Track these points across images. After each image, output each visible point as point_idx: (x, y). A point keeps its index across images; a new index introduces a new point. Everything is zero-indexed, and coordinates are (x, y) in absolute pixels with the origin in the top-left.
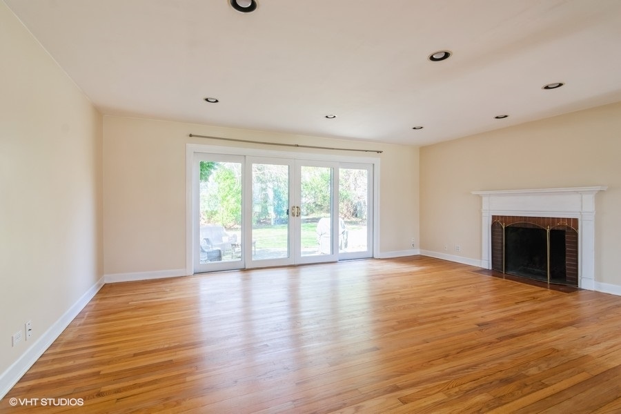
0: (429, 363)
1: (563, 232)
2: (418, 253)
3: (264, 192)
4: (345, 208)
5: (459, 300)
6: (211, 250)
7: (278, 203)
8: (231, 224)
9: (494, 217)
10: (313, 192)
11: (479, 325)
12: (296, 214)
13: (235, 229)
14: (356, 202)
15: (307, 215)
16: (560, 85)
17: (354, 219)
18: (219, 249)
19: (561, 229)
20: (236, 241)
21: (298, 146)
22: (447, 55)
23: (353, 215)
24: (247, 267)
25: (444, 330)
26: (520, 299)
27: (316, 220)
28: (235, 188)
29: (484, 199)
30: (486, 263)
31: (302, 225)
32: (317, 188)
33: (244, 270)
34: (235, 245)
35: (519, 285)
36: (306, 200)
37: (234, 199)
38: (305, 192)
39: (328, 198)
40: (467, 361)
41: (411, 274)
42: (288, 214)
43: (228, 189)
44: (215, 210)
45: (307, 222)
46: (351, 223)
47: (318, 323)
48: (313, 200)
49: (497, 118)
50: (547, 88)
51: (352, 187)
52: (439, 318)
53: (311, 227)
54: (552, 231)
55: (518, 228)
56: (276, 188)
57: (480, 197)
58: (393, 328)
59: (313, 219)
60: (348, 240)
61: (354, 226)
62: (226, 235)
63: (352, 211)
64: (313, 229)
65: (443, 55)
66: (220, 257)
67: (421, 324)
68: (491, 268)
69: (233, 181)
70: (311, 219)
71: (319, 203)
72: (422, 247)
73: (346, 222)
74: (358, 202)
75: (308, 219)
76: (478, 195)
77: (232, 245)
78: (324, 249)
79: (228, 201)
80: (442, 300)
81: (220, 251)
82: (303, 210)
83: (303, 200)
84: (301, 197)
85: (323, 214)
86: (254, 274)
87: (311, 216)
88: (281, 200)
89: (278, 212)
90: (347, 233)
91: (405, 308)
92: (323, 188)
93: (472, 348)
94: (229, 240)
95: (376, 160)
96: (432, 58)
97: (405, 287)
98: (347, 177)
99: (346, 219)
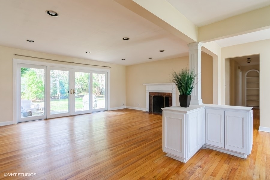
0: (122, 140)
1: (168, 97)
2: (125, 108)
3: (54, 83)
4: (97, 90)
5: (136, 122)
6: (25, 112)
7: (62, 88)
8: (34, 99)
9: (150, 93)
10: (81, 83)
11: (140, 128)
12: (73, 93)
13: (36, 102)
14: (102, 87)
15: (78, 94)
16: (164, 51)
17: (101, 95)
18: (31, 111)
19: (168, 96)
20: (39, 107)
21: (73, 63)
22: (128, 39)
23: (101, 93)
24: (47, 118)
25: (128, 131)
26: (155, 120)
27: (82, 96)
28: (36, 81)
29: (147, 87)
30: (147, 109)
31: (75, 99)
32: (83, 81)
33: (46, 119)
34: (39, 109)
35: (156, 116)
36: (78, 86)
37: (36, 86)
38: (77, 83)
39: (88, 86)
40: (133, 138)
41: (121, 115)
42: (68, 93)
43: (32, 81)
44: (23, 92)
45: (78, 97)
46: (99, 97)
47: (83, 134)
48: (80, 87)
49: (149, 58)
50: (160, 51)
51: (100, 80)
52: (128, 128)
53: (80, 99)
54: (165, 97)
55: (156, 97)
56: (60, 81)
57: (145, 86)
58: (111, 132)
59: (81, 96)
60: (97, 104)
61: (101, 99)
62: (33, 105)
63: (100, 91)
64: (81, 100)
65: (127, 39)
66: (31, 115)
67: (121, 130)
68: (149, 111)
69: (35, 76)
70: (80, 96)
71: (84, 88)
72: (127, 105)
73: (96, 97)
74: (103, 88)
75: (78, 96)
76: (145, 85)
77: (37, 109)
78: (86, 108)
79: (32, 87)
80: (130, 123)
81: (31, 112)
82: (76, 92)
83: (76, 87)
84: (75, 85)
85: (86, 93)
86: (52, 121)
87: (80, 95)
88: (64, 87)
89: (62, 93)
90: (97, 101)
91: (117, 126)
92: (86, 81)
93: (135, 134)
94: (35, 107)
95: (109, 70)
96: (123, 39)
97: (118, 119)
98: (97, 76)
99: (97, 96)
